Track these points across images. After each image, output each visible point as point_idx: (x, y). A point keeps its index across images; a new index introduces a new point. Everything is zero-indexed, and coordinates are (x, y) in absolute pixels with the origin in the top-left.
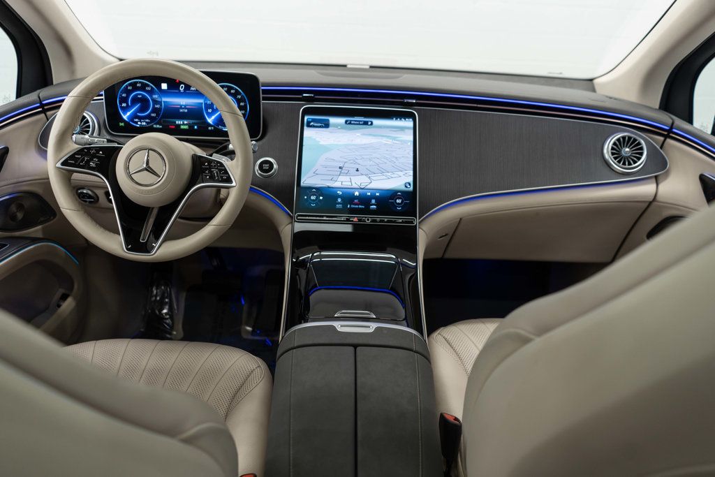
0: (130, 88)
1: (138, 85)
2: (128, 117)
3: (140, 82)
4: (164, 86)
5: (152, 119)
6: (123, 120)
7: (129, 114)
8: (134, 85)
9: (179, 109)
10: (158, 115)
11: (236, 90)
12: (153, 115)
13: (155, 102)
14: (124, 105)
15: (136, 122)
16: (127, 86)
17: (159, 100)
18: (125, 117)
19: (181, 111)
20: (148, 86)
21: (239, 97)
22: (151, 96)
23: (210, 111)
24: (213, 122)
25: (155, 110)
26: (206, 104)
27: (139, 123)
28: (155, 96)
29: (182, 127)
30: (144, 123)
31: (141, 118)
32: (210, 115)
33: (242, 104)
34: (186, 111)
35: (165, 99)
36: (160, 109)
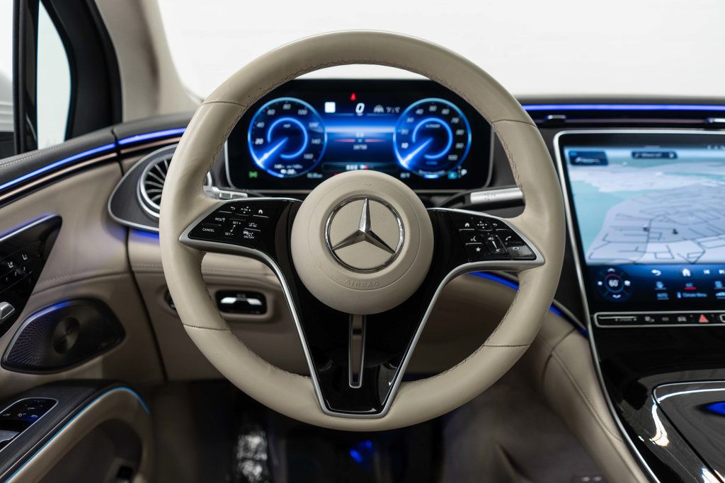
0: (271, 112)
1: (286, 107)
2: (266, 163)
3: (290, 102)
4: (330, 107)
5: (307, 165)
6: (256, 168)
7: (266, 156)
8: (278, 107)
9: (352, 145)
10: (316, 156)
11: (451, 109)
12: (309, 156)
13: (313, 134)
14: (259, 141)
15: (278, 171)
16: (266, 110)
17: (320, 130)
18: (260, 162)
19: (357, 147)
20: (302, 107)
21: (455, 120)
22: (306, 125)
23: (405, 145)
24: (409, 165)
25: (312, 150)
26: (399, 135)
27: (283, 171)
28: (314, 125)
30: (291, 172)
31: (286, 163)
32: (404, 153)
33: (460, 132)
34: (364, 147)
35: (331, 129)
36: (320, 146)
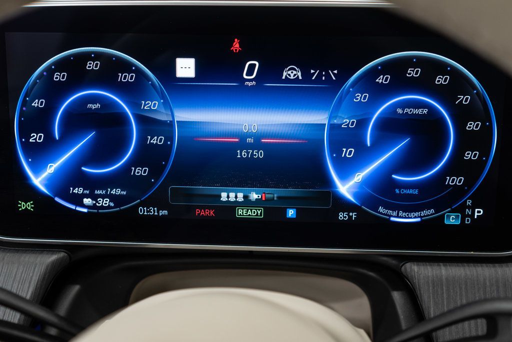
0: (58, 77)
1: (91, 65)
2: (51, 182)
3: (98, 56)
4: (185, 67)
6: (32, 192)
7: (51, 168)
9: (233, 147)
10: (156, 171)
11: (455, 74)
12: (139, 171)
13: (148, 123)
14: (36, 137)
15: (77, 199)
16: (50, 71)
17: (163, 117)
18: (39, 181)
19: (243, 154)
20: (127, 67)
21: (464, 99)
22: (135, 105)
23: (348, 153)
24: (355, 195)
25: (145, 155)
26: (332, 127)
27: (87, 201)
28: (152, 106)
29: (241, 212)
30: (106, 202)
31: (93, 184)
32: (346, 168)
33: (471, 126)
34: (259, 154)
35: (183, 115)
36: (165, 149)
